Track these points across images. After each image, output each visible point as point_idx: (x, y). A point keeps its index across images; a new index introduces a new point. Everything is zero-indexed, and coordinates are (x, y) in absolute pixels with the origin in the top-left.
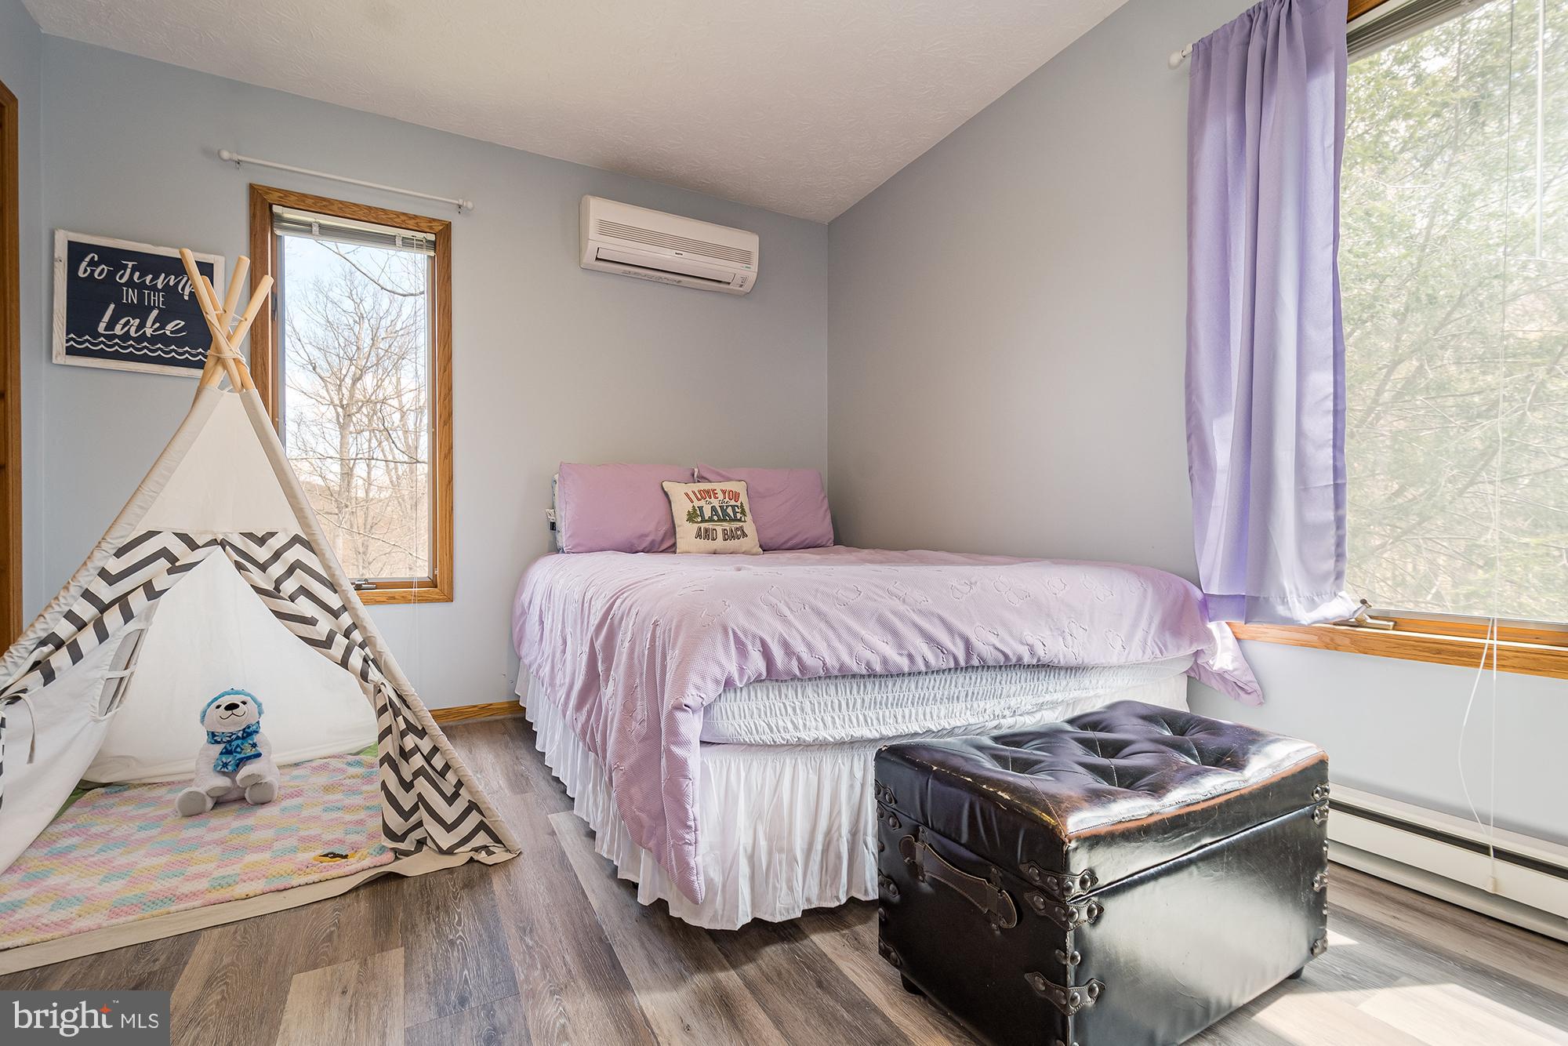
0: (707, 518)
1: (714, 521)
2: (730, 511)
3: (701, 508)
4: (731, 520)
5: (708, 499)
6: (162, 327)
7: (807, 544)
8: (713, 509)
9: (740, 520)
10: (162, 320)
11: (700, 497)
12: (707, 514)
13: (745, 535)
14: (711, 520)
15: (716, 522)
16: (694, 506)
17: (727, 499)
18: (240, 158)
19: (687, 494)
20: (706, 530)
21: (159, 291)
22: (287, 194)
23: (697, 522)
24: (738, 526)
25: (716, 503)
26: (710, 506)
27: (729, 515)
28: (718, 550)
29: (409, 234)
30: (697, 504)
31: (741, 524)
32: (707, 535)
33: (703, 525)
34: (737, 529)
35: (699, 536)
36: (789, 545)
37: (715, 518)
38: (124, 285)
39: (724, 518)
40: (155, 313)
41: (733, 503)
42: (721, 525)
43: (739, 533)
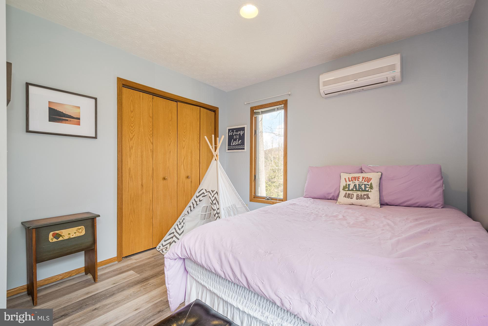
0: (350, 189)
1: (353, 190)
2: (363, 187)
3: (349, 185)
4: (363, 191)
5: (354, 181)
6: (238, 142)
7: (419, 205)
8: (355, 186)
9: (368, 191)
10: (239, 141)
11: (350, 180)
12: (351, 187)
13: (368, 198)
14: (352, 190)
15: (354, 191)
16: (346, 184)
17: (363, 181)
18: (249, 102)
19: (345, 179)
20: (349, 194)
21: (238, 135)
22: (256, 107)
23: (346, 191)
24: (365, 194)
25: (357, 183)
26: (354, 184)
27: (362, 189)
28: (354, 203)
29: (278, 107)
30: (348, 183)
31: (367, 193)
32: (349, 196)
33: (348, 192)
34: (365, 195)
35: (345, 196)
36: (405, 204)
37: (355, 189)
38: (234, 135)
39: (360, 189)
40: (238, 139)
41: (366, 183)
42: (357, 193)
43: (365, 197)
